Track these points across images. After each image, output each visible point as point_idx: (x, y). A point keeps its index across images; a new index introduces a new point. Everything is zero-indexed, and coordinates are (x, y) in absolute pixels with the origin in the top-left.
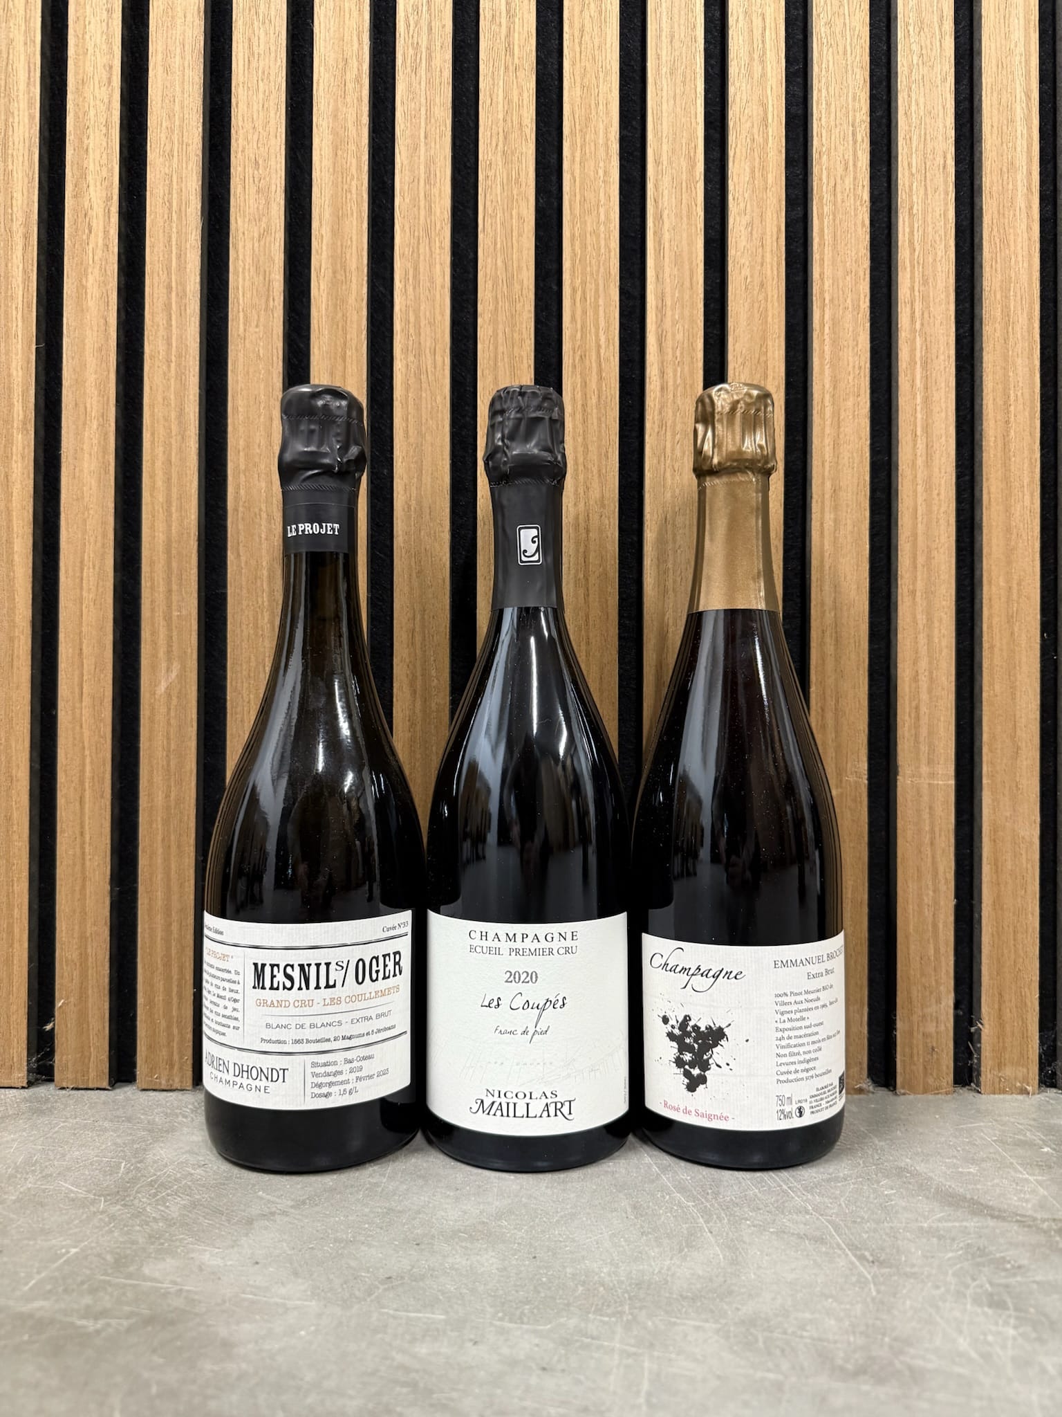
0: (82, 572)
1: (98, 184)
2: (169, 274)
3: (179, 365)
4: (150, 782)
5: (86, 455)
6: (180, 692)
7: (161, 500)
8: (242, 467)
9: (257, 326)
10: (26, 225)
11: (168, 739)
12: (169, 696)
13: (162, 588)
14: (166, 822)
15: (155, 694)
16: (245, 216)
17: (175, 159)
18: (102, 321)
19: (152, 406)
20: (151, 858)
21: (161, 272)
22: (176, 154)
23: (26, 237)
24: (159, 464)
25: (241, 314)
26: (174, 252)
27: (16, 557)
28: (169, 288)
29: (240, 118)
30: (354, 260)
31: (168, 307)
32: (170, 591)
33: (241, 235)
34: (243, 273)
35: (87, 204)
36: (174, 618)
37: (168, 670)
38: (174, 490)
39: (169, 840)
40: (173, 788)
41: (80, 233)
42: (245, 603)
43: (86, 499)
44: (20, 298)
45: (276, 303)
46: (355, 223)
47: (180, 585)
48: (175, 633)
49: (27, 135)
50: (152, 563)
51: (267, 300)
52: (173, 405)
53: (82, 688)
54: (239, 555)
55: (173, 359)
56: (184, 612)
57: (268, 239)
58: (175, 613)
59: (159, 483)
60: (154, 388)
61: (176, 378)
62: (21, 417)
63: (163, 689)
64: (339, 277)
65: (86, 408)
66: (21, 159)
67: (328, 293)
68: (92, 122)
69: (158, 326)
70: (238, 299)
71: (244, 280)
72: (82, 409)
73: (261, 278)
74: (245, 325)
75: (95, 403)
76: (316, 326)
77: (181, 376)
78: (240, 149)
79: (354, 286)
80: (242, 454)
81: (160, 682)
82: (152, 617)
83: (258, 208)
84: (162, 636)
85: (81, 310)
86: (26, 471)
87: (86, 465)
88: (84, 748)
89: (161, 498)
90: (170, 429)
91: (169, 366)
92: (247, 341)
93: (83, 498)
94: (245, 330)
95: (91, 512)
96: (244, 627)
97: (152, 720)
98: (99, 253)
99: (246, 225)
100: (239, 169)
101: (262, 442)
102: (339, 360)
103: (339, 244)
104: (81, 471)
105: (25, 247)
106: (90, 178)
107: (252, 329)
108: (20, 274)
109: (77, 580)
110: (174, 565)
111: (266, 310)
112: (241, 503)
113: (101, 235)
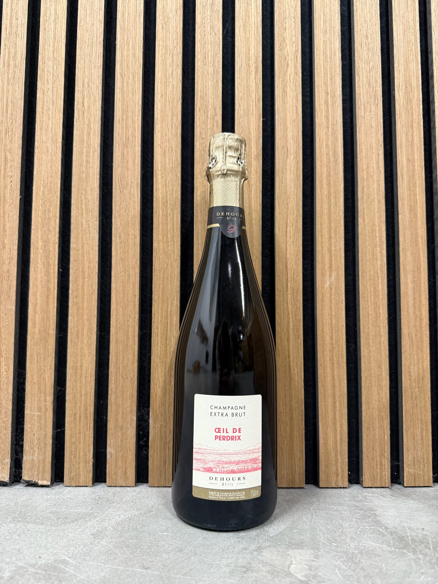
0: (287, 228)
1: (291, 44)
2: (327, 87)
3: (333, 129)
4: (323, 331)
5: (288, 172)
6: (336, 287)
7: (326, 194)
8: (365, 178)
9: (370, 112)
10: (256, 62)
11: (331, 309)
12: (331, 288)
13: (326, 236)
14: (332, 351)
15: (323, 287)
16: (362, 61)
17: (328, 34)
18: (295, 108)
19: (320, 149)
20: (324, 369)
21: (323, 86)
22: (328, 31)
23: (256, 68)
24: (324, 176)
25: (362, 106)
26: (329, 76)
27: (254, 221)
28: (327, 93)
29: (358, 16)
30: (415, 82)
31: (326, 102)
32: (330, 237)
33: (361, 69)
34: (363, 87)
35: (286, 53)
36: (333, 251)
37: (330, 276)
38: (332, 189)
39: (333, 360)
40: (334, 334)
41: (283, 67)
42: (367, 243)
43: (288, 193)
44: (254, 97)
45: (379, 101)
46: (415, 65)
47: (336, 234)
48: (333, 258)
49: (256, 21)
50: (321, 224)
51: (375, 100)
52: (331, 148)
53: (287, 285)
54: (364, 220)
55: (330, 126)
56: (338, 247)
57: (374, 71)
58: (333, 248)
59: (325, 186)
60: (321, 139)
61: (332, 135)
62: (255, 153)
63: (328, 285)
64: (408, 90)
65: (287, 149)
66: (253, 32)
67: (404, 97)
68: (287, 16)
69: (322, 111)
70: (360, 99)
71: (363, 90)
72: (286, 150)
73: (371, 89)
74: (364, 111)
75: (292, 147)
76: (398, 112)
77: (334, 134)
78: (359, 30)
79: (416, 94)
80: (365, 171)
81: (326, 282)
82: (322, 250)
83: (368, 57)
84: (327, 259)
85: (284, 103)
86: (258, 180)
87: (288, 177)
88: (289, 314)
89: (325, 192)
90: (330, 159)
91: (328, 130)
92: (365, 118)
93: (287, 192)
94: (364, 113)
95: (291, 199)
96: (367, 255)
97: (322, 300)
98: (293, 76)
99: (363, 65)
100: (359, 39)
101: (374, 166)
102: (410, 128)
103: (408, 74)
104: (286, 179)
105: (256, 72)
106: (288, 42)
107: (368, 113)
108: (254, 85)
109: (285, 233)
110: (332, 225)
111: (374, 104)
112: (365, 195)
113: (293, 68)
